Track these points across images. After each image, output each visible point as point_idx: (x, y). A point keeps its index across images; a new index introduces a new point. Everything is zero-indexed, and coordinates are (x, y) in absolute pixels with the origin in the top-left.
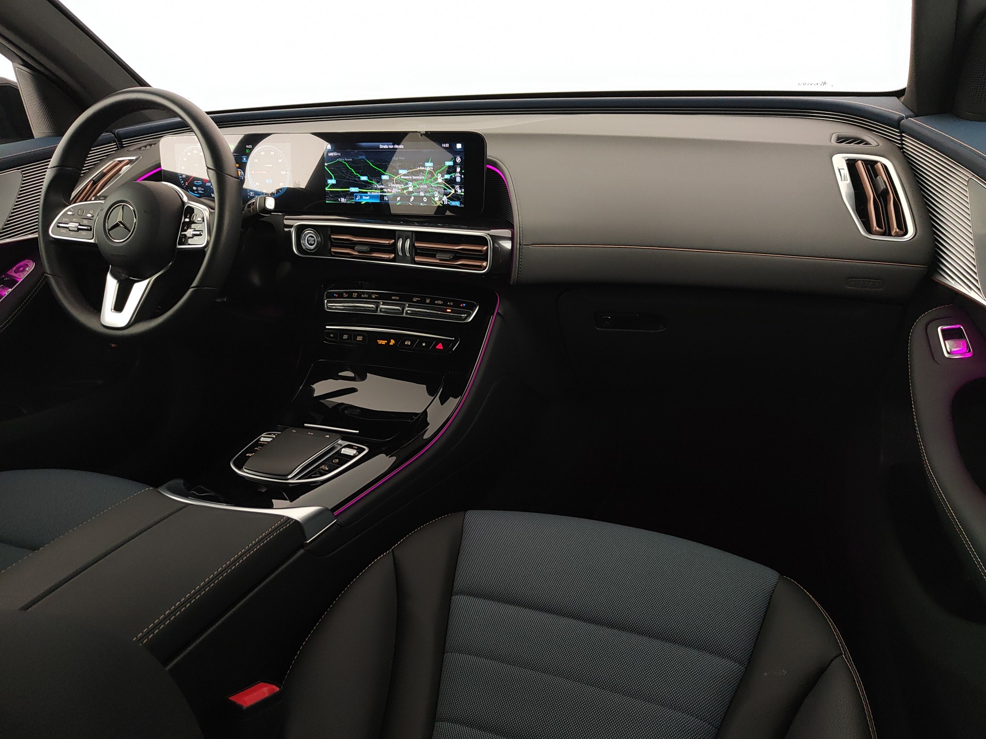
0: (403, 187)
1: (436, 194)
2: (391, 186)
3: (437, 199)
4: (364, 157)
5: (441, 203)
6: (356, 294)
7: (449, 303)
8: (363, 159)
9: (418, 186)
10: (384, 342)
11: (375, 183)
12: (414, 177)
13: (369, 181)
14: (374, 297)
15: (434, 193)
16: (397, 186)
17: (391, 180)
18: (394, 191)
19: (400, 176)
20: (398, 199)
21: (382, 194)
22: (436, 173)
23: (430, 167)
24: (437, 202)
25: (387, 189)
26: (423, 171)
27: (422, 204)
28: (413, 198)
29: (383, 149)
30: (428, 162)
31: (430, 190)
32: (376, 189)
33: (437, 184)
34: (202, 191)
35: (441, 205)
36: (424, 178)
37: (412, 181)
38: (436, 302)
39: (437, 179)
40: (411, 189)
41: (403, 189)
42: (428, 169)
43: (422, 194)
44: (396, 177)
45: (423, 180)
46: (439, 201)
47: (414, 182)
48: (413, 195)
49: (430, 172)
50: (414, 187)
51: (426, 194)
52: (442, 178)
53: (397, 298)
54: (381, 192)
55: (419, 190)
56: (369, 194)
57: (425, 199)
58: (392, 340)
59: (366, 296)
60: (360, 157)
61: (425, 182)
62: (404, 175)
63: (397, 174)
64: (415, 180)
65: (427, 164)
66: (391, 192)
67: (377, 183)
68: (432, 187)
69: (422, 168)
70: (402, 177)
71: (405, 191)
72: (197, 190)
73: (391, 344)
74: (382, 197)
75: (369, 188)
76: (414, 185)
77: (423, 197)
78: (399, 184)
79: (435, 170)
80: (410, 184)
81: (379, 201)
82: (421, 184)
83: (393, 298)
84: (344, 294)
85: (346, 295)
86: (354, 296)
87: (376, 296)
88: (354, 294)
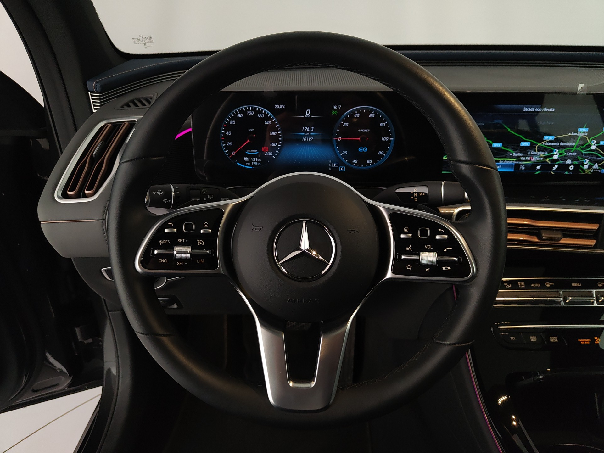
0: (546, 154)
1: (587, 162)
2: (530, 154)
3: (586, 167)
4: (500, 122)
5: (590, 171)
6: (523, 283)
8: (499, 124)
9: (565, 154)
10: (587, 341)
11: (511, 151)
12: (562, 144)
13: (503, 148)
14: (548, 286)
15: (584, 161)
16: (539, 153)
17: (532, 147)
18: (534, 159)
19: (545, 143)
20: (538, 167)
21: (517, 162)
22: (591, 139)
23: (584, 132)
24: (586, 170)
25: (525, 157)
26: (575, 138)
27: (566, 173)
28: (556, 166)
29: (528, 112)
30: (582, 127)
31: (579, 158)
32: (512, 157)
33: (589, 151)
34: (258, 162)
35: (590, 173)
36: (574, 144)
37: (559, 148)
39: (590, 146)
40: (556, 157)
41: (546, 157)
42: (581, 135)
43: (569, 162)
44: (539, 144)
45: (573, 147)
46: (589, 168)
47: (560, 149)
48: (557, 163)
49: (583, 138)
50: (560, 154)
51: (574, 162)
52: (596, 145)
53: (578, 285)
54: (516, 161)
55: (566, 158)
56: (501, 162)
57: (571, 168)
58: (596, 338)
59: (538, 285)
60: (496, 122)
61: (574, 149)
62: (550, 142)
63: (541, 140)
64: (564, 147)
65: (581, 130)
66: (530, 161)
67: (514, 151)
68: (582, 154)
69: (573, 134)
70: (547, 144)
71: (548, 159)
72: (250, 161)
74: (517, 166)
75: (502, 156)
76: (561, 152)
77: (569, 165)
78: (543, 151)
79: (589, 136)
80: (556, 151)
81: (513, 171)
82: (570, 151)
83: (574, 285)
84: (506, 285)
85: (508, 285)
86: (521, 285)
87: (550, 284)
88: (520, 284)
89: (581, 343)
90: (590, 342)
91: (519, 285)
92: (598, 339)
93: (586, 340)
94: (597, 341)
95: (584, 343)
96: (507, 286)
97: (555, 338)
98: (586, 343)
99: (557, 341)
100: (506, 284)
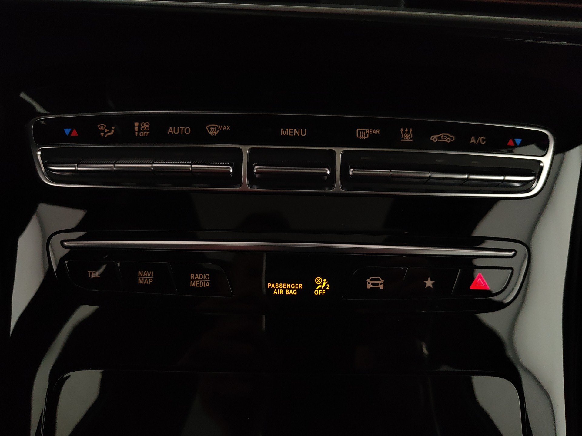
7: (473, 140)
10: (291, 289)
14: (213, 132)
38: (434, 138)
53: (299, 132)
58: (318, 280)
59: (186, 130)
73: (317, 292)
83: (286, 132)
84: (102, 129)
85: (107, 130)
86: (139, 131)
87: (221, 128)
88: (139, 127)
89: (275, 292)
90: (298, 290)
91: (137, 129)
92: (324, 284)
93: (289, 286)
94: (320, 289)
95: (281, 292)
96: (103, 131)
97: (204, 276)
98: (287, 292)
99: (208, 285)
100: (101, 127)
